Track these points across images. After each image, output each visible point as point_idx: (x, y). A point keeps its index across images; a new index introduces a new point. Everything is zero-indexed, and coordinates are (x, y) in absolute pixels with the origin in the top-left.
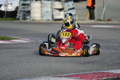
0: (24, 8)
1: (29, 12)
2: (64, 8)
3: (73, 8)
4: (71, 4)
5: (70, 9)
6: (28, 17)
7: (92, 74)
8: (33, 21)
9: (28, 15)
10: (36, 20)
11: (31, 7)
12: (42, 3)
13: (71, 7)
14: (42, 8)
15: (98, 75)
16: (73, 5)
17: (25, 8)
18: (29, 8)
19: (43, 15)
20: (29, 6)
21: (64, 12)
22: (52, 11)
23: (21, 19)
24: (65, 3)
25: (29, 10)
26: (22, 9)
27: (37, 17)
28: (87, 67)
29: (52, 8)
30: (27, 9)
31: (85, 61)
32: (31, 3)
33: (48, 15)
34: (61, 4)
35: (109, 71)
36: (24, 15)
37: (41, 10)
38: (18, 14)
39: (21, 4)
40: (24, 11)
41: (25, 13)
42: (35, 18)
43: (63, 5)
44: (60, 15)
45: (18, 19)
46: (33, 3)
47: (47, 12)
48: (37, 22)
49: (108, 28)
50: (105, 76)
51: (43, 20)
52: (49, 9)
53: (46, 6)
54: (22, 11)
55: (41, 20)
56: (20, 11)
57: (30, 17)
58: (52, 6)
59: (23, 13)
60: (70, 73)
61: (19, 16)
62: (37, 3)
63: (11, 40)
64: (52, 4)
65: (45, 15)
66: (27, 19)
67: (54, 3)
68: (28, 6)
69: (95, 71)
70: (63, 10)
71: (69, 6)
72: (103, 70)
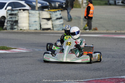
0: (11, 18)
1: (16, 22)
2: (51, 17)
3: (61, 18)
4: (58, 14)
5: (57, 19)
6: (15, 27)
7: (109, 79)
8: (21, 31)
9: (16, 25)
10: (24, 30)
11: (19, 17)
12: (29, 13)
13: (59, 16)
14: (30, 18)
15: (114, 80)
16: (60, 14)
17: (13, 18)
18: (17, 18)
19: (30, 25)
20: (17, 16)
21: (52, 21)
22: (40, 21)
23: (9, 29)
24: (53, 12)
25: (17, 20)
26: (9, 19)
27: (25, 27)
28: (99, 74)
29: (40, 18)
30: (15, 19)
31: (94, 68)
32: (18, 12)
33: (36, 25)
34: (49, 13)
35: (122, 77)
36: (12, 25)
37: (29, 20)
38: (5, 24)
39: (8, 14)
40: (12, 21)
41: (12, 23)
42: (23, 27)
43: (50, 14)
44: (47, 25)
45: (6, 29)
46: (21, 13)
47: (35, 21)
48: (25, 31)
49: (98, 37)
50: (121, 81)
51: (31, 30)
52: (37, 19)
53: (34, 15)
54: (10, 21)
55: (29, 29)
56: (8, 21)
57: (18, 27)
58: (39, 16)
59: (11, 22)
60: (88, 79)
61: (7, 26)
62: (25, 13)
63: (10, 49)
64: (39, 14)
65: (32, 24)
66: (15, 29)
67: (42, 12)
68: (15, 16)
69: (109, 77)
70: (51, 20)
71: (56, 15)
72: (116, 76)
